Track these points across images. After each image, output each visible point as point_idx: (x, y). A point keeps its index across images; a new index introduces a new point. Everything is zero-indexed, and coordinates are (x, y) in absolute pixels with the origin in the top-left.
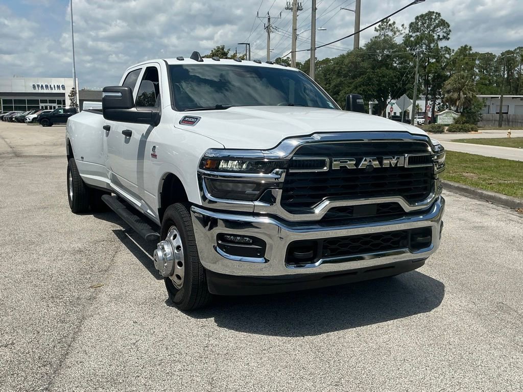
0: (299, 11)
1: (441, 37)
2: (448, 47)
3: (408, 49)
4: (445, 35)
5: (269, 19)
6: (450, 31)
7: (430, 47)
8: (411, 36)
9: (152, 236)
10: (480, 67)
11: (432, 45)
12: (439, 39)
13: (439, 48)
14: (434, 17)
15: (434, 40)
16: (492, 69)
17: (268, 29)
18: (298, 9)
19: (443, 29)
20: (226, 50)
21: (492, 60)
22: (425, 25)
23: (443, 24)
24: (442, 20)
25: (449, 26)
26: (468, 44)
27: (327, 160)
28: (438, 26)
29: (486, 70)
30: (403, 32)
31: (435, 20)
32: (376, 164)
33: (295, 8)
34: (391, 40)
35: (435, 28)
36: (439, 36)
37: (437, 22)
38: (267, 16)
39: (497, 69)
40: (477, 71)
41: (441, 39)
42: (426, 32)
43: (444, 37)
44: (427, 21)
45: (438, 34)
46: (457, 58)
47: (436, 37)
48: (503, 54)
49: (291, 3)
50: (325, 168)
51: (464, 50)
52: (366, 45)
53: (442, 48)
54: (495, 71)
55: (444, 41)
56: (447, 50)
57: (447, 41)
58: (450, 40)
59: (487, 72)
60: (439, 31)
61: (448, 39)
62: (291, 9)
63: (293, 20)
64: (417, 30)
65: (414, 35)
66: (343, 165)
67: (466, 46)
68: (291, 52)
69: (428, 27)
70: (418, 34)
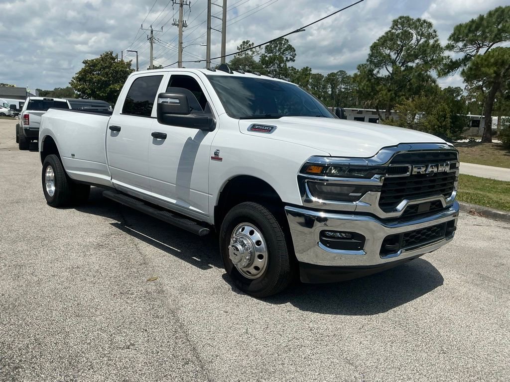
0: (184, 28)
1: (289, 59)
2: (294, 67)
3: (264, 66)
4: (292, 57)
5: (152, 31)
6: (295, 55)
7: (280, 66)
8: (266, 56)
9: (205, 232)
10: (312, 84)
11: (282, 65)
12: (287, 60)
13: (287, 67)
14: (283, 42)
15: (283, 61)
16: (320, 87)
17: (151, 39)
18: (183, 26)
19: (290, 52)
20: (114, 55)
21: (321, 80)
22: (277, 48)
23: (290, 48)
24: (289, 45)
25: (294, 51)
26: (308, 66)
27: (410, 167)
28: (286, 49)
29: (317, 86)
30: (259, 52)
31: (284, 45)
32: (435, 170)
33: (181, 25)
34: (252, 58)
35: (284, 51)
36: (287, 58)
37: (285, 46)
38: (150, 28)
39: (325, 87)
40: (310, 87)
41: (289, 61)
42: (277, 54)
43: (291, 59)
44: (279, 45)
45: (286, 56)
46: (300, 77)
47: (285, 59)
48: (329, 75)
49: (177, 20)
50: (408, 173)
51: (306, 70)
52: (232, 61)
53: (289, 67)
54: (323, 88)
55: (290, 62)
56: (293, 69)
57: (293, 63)
58: (295, 62)
59: (317, 88)
60: (287, 53)
61: (294, 61)
62: (178, 25)
63: (179, 34)
64: (271, 52)
65: (268, 55)
66: (419, 170)
67: (307, 67)
68: (178, 62)
69: (279, 50)
70: (271, 54)
